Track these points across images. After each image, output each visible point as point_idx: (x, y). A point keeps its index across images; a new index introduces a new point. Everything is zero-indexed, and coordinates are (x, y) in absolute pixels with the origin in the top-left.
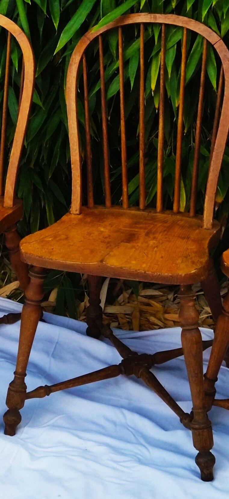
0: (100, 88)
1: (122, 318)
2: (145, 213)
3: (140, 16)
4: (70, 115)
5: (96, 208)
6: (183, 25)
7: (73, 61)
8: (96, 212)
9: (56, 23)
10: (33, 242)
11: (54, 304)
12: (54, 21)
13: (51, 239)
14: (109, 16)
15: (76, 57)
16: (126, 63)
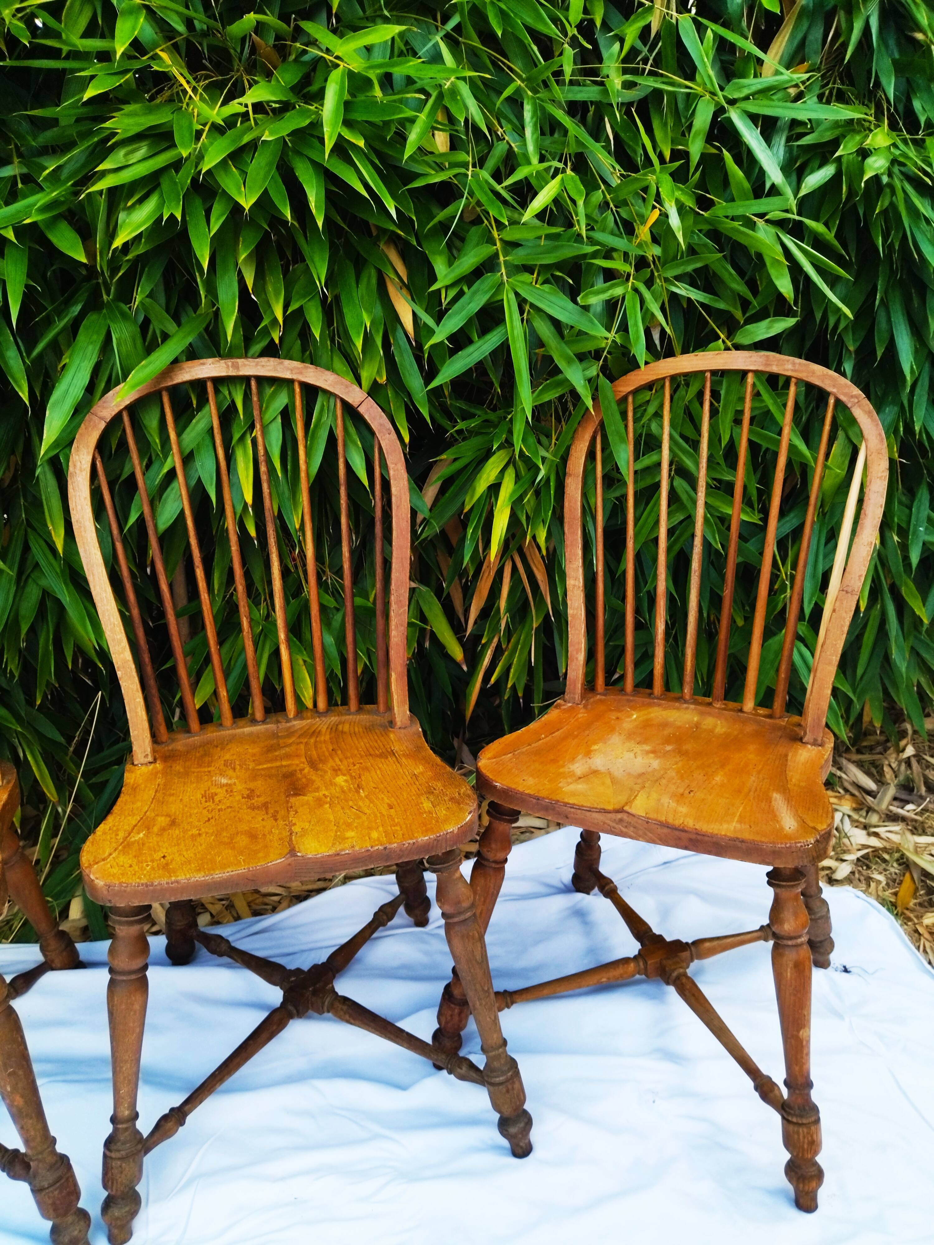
0: (142, 513)
1: (212, 904)
2: (271, 727)
3: (203, 364)
4: (93, 575)
5: (173, 740)
6: (295, 377)
7: (75, 466)
8: (179, 748)
9: (23, 393)
10: (110, 854)
11: (84, 922)
12: (17, 389)
13: (141, 835)
14: (145, 367)
15: (82, 456)
16: (188, 459)
